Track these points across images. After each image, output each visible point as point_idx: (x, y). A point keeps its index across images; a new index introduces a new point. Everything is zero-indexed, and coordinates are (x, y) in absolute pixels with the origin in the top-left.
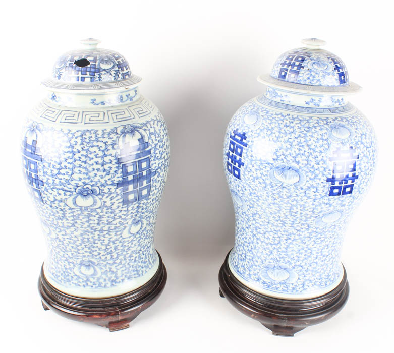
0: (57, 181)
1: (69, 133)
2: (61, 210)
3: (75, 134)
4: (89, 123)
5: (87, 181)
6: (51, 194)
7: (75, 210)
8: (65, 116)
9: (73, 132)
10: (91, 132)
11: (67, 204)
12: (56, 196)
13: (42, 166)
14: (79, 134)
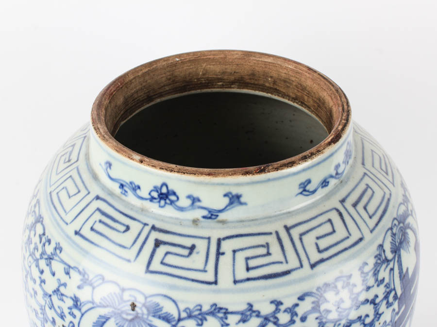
1: (277, 310)
3: (297, 309)
4: (322, 261)
8: (241, 256)
9: (288, 303)
10: (336, 287)
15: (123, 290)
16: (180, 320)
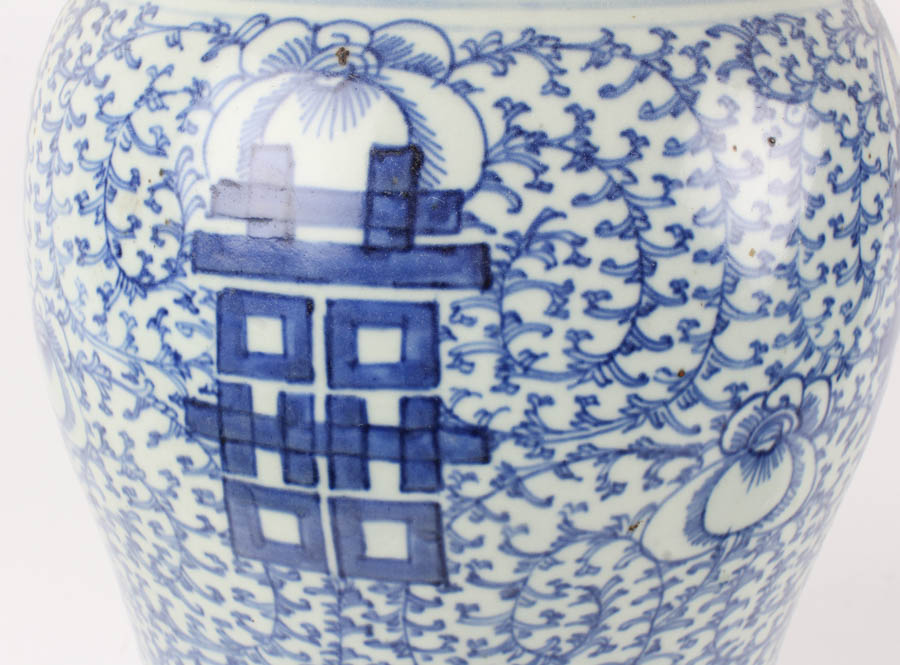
0: (612, 400)
1: (666, 48)
2: (592, 594)
3: (706, 53)
5: (788, 355)
6: (548, 502)
7: (679, 572)
9: (689, 36)
11: (648, 543)
12: (584, 507)
13: (488, 317)
14: (723, 50)
15: (316, 29)
16: (453, 66)
